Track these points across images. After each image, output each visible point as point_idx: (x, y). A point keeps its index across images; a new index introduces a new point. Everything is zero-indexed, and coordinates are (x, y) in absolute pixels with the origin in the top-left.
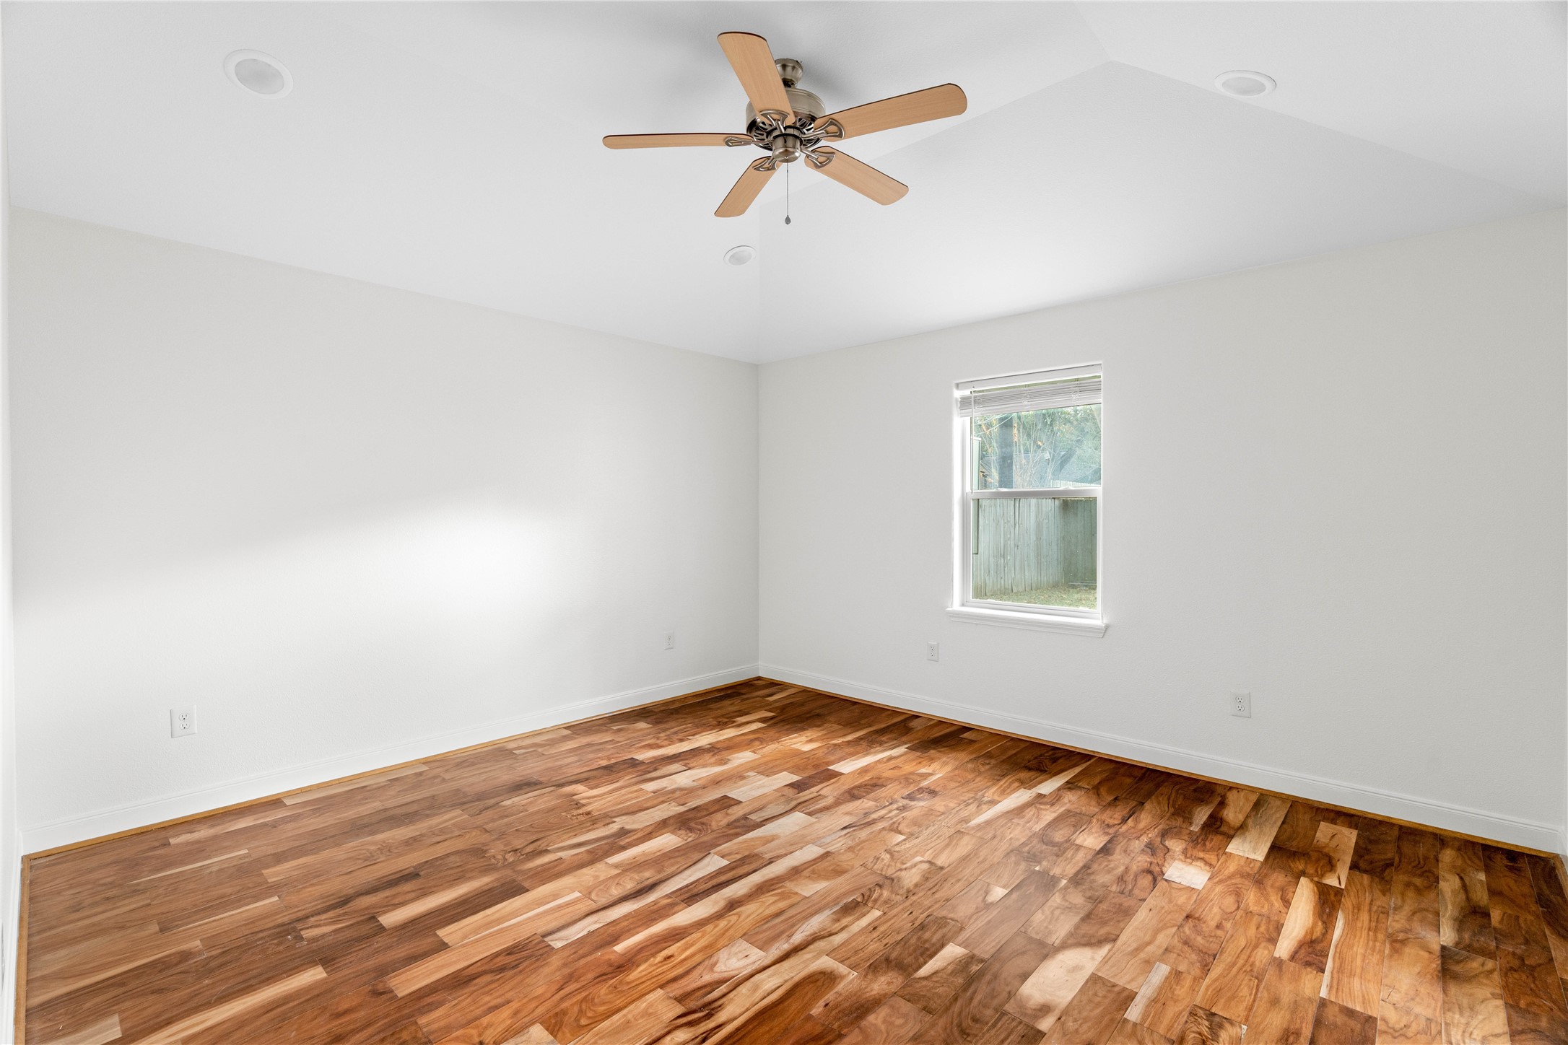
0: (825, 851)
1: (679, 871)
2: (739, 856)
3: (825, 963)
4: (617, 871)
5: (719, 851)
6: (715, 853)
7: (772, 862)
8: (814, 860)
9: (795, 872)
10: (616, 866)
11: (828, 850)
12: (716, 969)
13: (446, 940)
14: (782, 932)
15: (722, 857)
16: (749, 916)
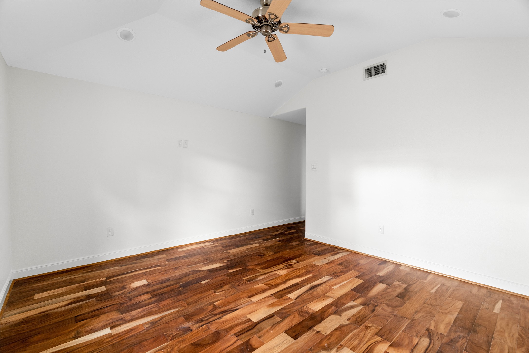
0: (250, 299)
1: (304, 294)
2: (284, 298)
3: (262, 271)
4: (327, 294)
5: (291, 301)
6: (293, 300)
7: (271, 295)
8: (254, 296)
9: (264, 291)
10: (328, 297)
11: (249, 299)
12: (287, 271)
13: (357, 279)
14: (271, 276)
15: (290, 298)
16: (280, 279)
